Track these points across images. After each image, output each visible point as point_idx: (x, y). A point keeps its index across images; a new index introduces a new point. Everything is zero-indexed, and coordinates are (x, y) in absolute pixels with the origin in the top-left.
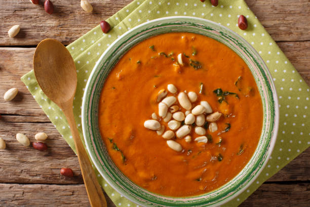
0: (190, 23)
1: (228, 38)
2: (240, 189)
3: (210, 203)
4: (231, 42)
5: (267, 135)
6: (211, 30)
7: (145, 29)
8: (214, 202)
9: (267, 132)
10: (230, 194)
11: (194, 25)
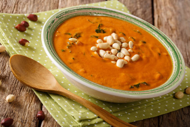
0: (48, 28)
1: (61, 16)
2: (165, 36)
3: (176, 51)
4: (64, 16)
5: (128, 18)
6: (54, 21)
7: (49, 48)
8: (175, 49)
9: (126, 18)
10: (169, 41)
11: (50, 27)
